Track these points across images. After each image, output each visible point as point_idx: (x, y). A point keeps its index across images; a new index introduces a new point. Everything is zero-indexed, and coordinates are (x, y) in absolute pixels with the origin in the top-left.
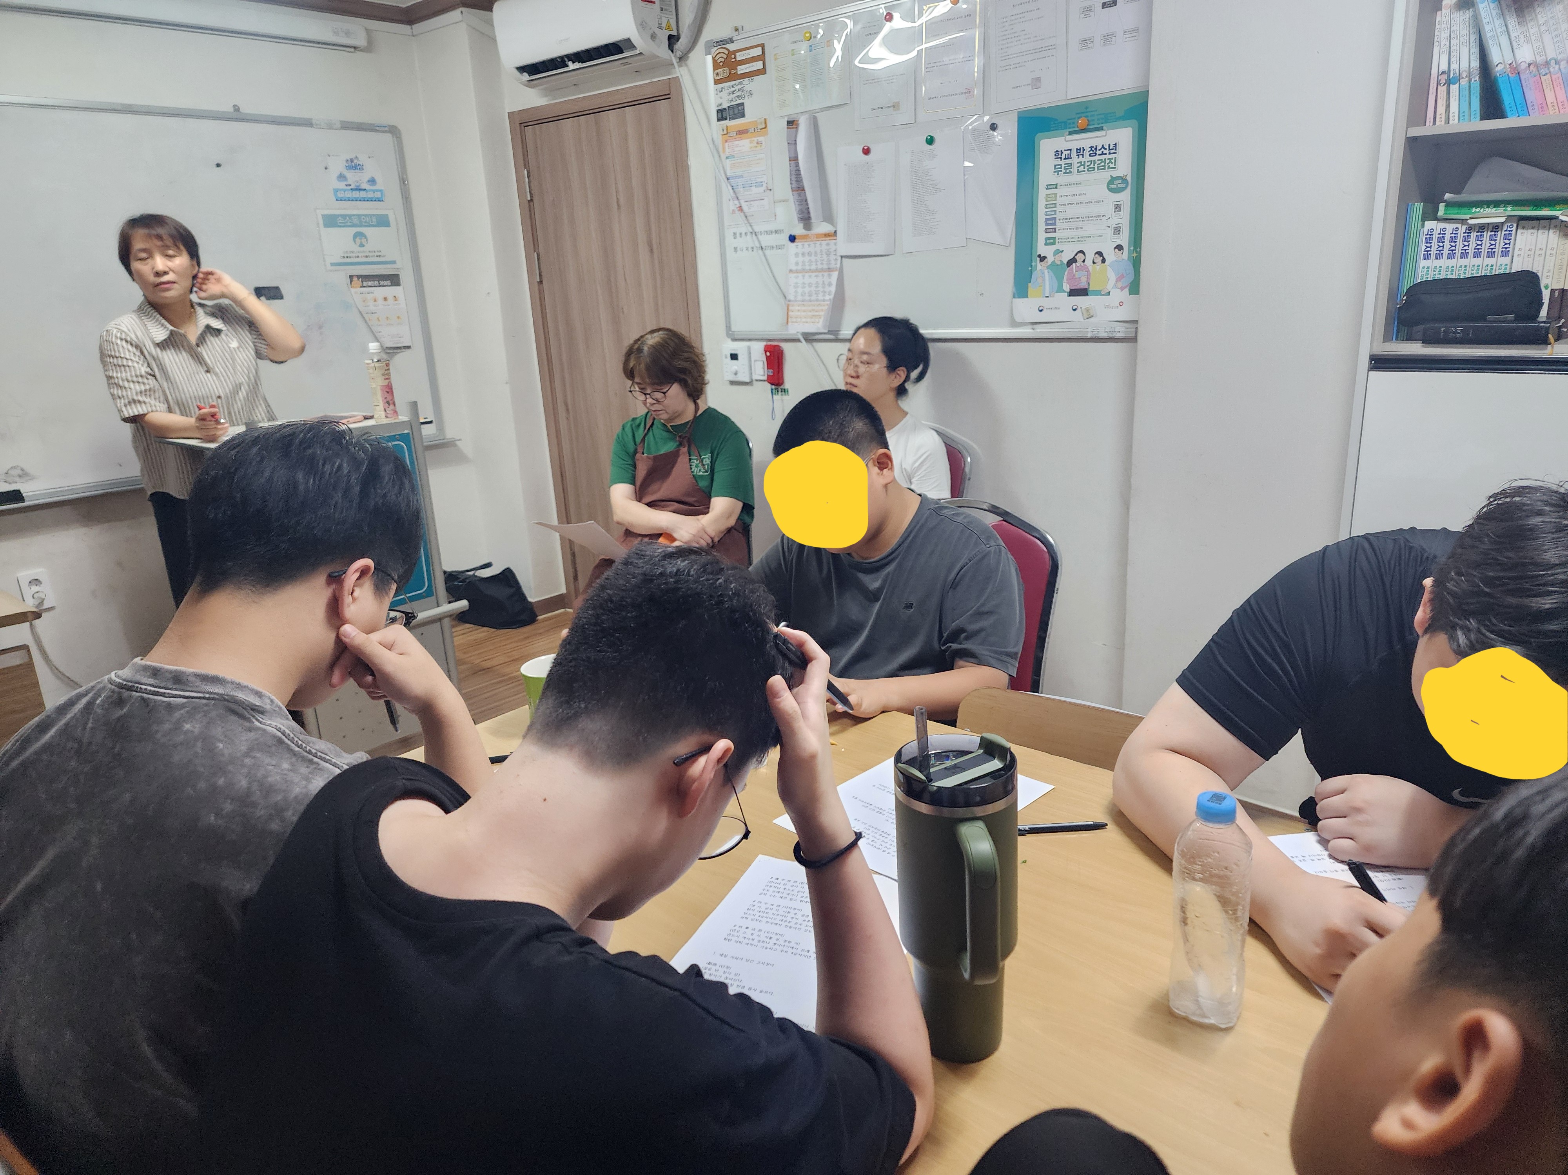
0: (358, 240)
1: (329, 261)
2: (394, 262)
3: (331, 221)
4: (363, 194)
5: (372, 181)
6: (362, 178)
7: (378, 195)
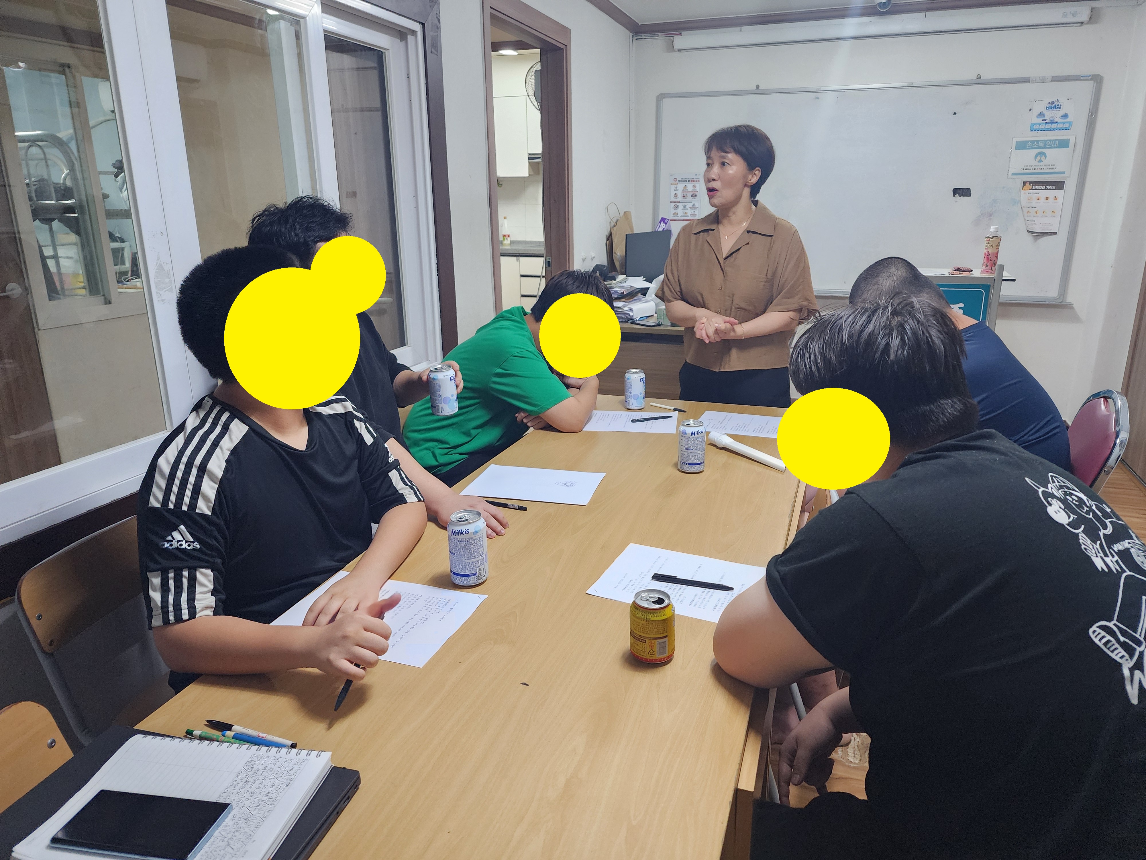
0: (1038, 158)
1: (1012, 171)
2: (1064, 173)
3: (1021, 146)
4: (1054, 126)
5: (1065, 116)
6: (1057, 115)
7: (1067, 125)
